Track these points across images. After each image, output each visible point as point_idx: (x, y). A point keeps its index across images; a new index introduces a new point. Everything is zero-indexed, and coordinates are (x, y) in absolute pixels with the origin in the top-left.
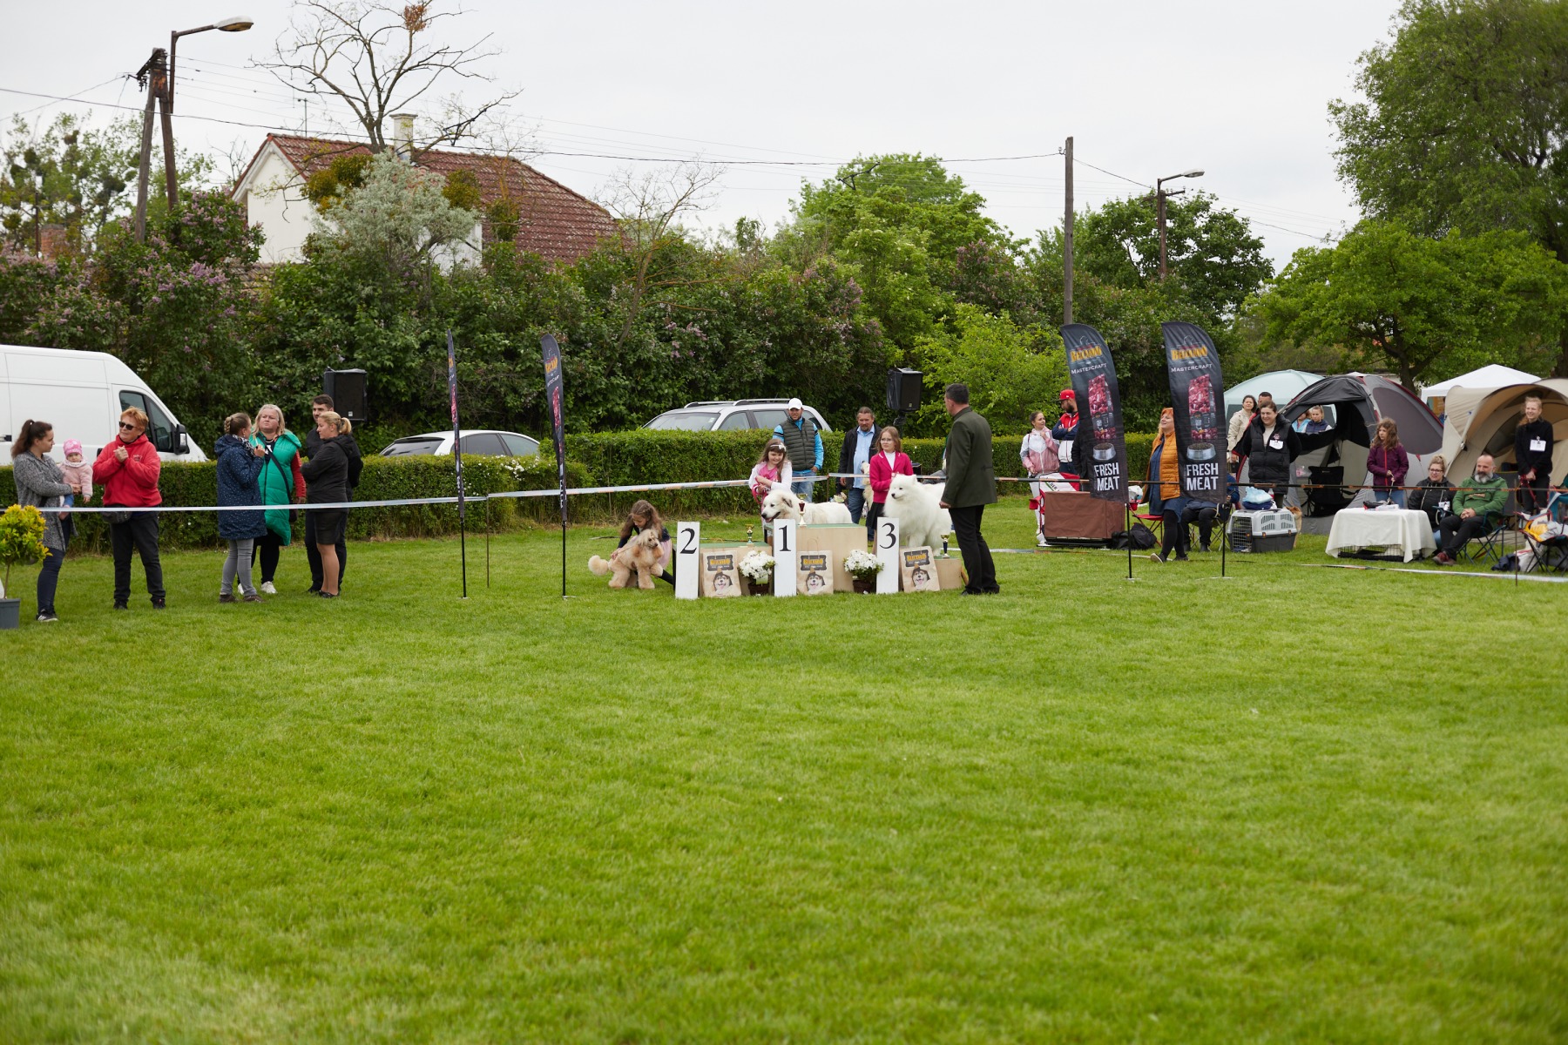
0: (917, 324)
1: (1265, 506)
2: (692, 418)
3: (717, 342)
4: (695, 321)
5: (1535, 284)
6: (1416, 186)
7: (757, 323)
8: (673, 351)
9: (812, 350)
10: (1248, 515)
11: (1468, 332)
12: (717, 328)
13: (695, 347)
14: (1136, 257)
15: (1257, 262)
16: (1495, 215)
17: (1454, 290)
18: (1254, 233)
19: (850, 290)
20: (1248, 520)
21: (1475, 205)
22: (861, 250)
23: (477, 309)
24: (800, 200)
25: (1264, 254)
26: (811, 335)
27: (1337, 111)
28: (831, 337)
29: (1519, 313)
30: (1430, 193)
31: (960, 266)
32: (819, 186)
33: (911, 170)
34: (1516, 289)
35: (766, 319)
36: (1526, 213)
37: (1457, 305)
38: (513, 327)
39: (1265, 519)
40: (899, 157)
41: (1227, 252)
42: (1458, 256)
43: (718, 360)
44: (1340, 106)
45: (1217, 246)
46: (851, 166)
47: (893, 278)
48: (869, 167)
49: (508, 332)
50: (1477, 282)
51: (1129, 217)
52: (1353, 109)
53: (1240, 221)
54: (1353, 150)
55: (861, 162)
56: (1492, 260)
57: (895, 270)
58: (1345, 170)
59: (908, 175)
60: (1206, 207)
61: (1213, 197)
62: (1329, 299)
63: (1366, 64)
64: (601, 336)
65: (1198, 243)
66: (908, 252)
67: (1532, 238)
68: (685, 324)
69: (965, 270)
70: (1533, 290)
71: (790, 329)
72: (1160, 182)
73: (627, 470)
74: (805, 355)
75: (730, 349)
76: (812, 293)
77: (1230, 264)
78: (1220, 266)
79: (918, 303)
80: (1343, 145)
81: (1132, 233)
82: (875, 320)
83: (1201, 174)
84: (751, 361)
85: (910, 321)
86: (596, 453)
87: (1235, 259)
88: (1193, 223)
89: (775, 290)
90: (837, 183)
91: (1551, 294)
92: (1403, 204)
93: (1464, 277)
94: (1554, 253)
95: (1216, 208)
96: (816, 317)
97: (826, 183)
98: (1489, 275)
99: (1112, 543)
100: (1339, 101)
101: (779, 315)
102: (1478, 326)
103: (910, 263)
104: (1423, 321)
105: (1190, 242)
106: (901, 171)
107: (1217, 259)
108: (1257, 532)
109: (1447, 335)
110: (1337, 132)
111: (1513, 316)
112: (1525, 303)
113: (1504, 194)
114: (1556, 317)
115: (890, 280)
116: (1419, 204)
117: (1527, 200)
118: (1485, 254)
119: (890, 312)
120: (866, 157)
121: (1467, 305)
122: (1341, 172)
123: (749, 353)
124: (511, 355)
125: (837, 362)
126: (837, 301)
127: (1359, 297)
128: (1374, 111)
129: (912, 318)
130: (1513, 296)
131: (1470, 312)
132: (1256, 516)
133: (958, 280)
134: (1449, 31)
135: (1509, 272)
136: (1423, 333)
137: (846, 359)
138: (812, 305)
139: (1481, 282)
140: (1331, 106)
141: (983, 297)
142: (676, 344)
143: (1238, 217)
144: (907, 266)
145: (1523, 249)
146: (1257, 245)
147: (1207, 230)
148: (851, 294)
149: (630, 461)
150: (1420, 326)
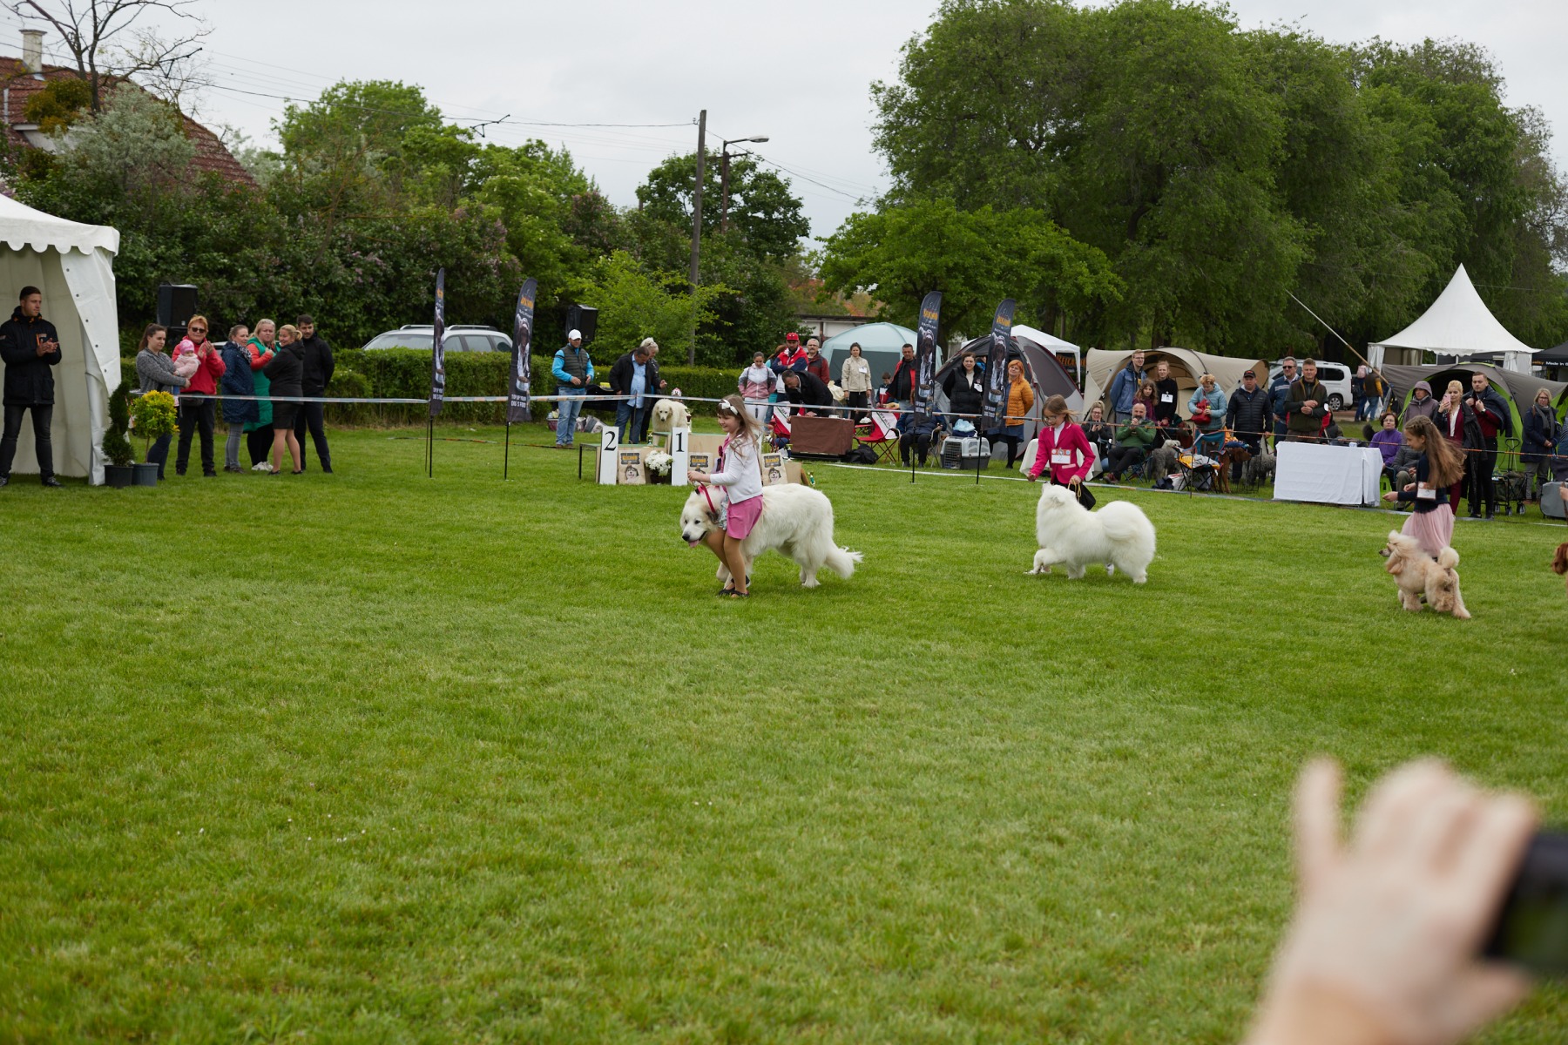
0: (547, 261)
1: (970, 434)
2: (413, 339)
3: (390, 270)
4: (374, 250)
5: (1053, 258)
6: (947, 163)
7: (421, 255)
8: (356, 276)
9: (468, 280)
10: (958, 440)
11: (997, 295)
12: (389, 256)
13: (374, 275)
14: (690, 208)
15: (795, 220)
16: (1016, 195)
17: (988, 260)
18: (794, 193)
19: (496, 229)
20: (959, 444)
21: (1000, 184)
22: (498, 193)
23: (199, 230)
24: (282, 119)
25: (802, 213)
26: (468, 268)
27: (877, 90)
28: (485, 269)
29: (1041, 282)
30: (960, 171)
31: (576, 214)
32: (304, 107)
33: (397, 97)
34: (1038, 262)
35: (431, 252)
36: (1041, 195)
37: (989, 272)
38: (230, 248)
39: (971, 444)
40: (382, 84)
41: (769, 208)
42: (988, 229)
43: (389, 286)
44: (880, 86)
45: (762, 204)
46: (335, 90)
47: (527, 220)
48: (353, 90)
49: (225, 250)
50: (1005, 253)
51: (687, 171)
52: (891, 89)
53: (783, 183)
54: (890, 126)
55: (344, 85)
56: (1018, 234)
57: (527, 213)
58: (881, 143)
59: (392, 101)
60: (753, 167)
61: (759, 158)
62: (884, 261)
63: (907, 53)
64: (299, 261)
65: (746, 200)
66: (540, 198)
67: (1049, 217)
68: (365, 253)
69: (579, 216)
70: (1052, 263)
71: (451, 262)
72: (725, 144)
73: (397, 382)
74: (461, 285)
75: (400, 274)
76: (468, 231)
77: (771, 220)
78: (764, 220)
79: (547, 244)
80: (881, 121)
81: (688, 187)
82: (513, 257)
83: (766, 140)
84: (418, 288)
85: (541, 260)
86: (371, 366)
87: (776, 215)
88: (741, 180)
89: (437, 228)
90: (322, 105)
91: (1065, 265)
92: (934, 179)
93: (995, 247)
94: (1067, 231)
95: (761, 168)
96: (473, 253)
97: (312, 104)
98: (1015, 248)
99: (846, 458)
100: (880, 82)
101: (442, 249)
102: (1006, 291)
103: (540, 208)
104: (963, 285)
105: (737, 198)
106: (387, 97)
107: (760, 215)
108: (965, 454)
109: (980, 297)
110: (878, 111)
111: (1035, 284)
112: (1045, 273)
113: (1024, 177)
114: (1068, 286)
115: (524, 223)
116: (950, 178)
117: (1043, 184)
118: (1011, 229)
119: (525, 251)
120: (349, 81)
121: (997, 272)
122: (875, 145)
123: (416, 281)
124: (228, 272)
125: (489, 293)
126: (487, 239)
127: (914, 261)
128: (910, 94)
129: (542, 258)
130: (1036, 267)
131: (999, 278)
132: (965, 441)
133: (574, 225)
134: (982, 32)
135: (1032, 246)
136: (961, 293)
137: (498, 289)
138: (469, 241)
139: (1008, 253)
140: (874, 86)
141: (596, 241)
142: (359, 271)
143: (781, 178)
144: (537, 209)
145: (1041, 225)
146: (796, 205)
147: (754, 186)
148: (496, 232)
149: (400, 375)
150: (960, 288)
